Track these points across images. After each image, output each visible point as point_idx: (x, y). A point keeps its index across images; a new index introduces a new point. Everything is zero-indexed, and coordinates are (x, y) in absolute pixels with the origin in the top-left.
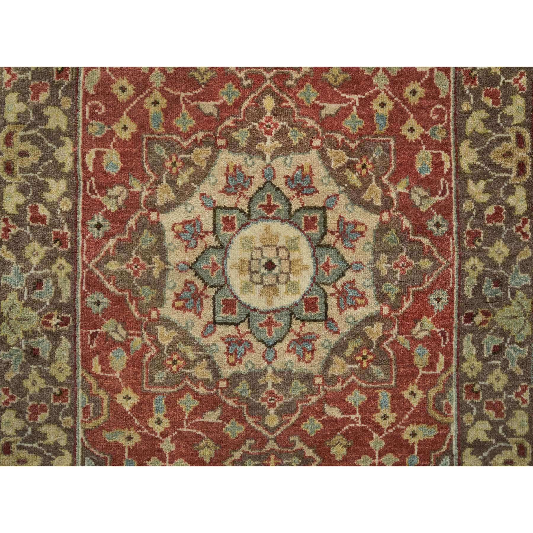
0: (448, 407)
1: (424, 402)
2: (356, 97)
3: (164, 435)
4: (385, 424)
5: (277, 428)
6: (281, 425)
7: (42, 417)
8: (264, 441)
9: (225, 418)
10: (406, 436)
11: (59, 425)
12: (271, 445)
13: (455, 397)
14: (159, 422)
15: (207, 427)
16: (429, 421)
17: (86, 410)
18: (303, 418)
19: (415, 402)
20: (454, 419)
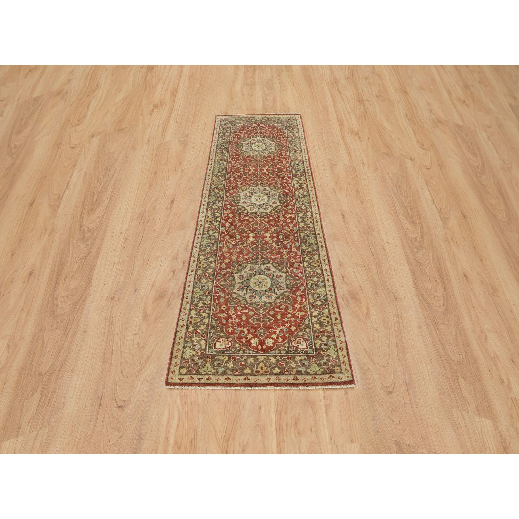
0: (307, 308)
1: (300, 308)
2: (279, 255)
3: (233, 315)
4: (291, 312)
5: (263, 313)
6: (263, 312)
7: (201, 311)
8: (259, 315)
9: (249, 311)
10: (296, 314)
11: (206, 313)
12: (261, 316)
13: (308, 307)
14: (232, 312)
15: (245, 313)
16: (302, 311)
17: (213, 310)
18: (269, 311)
19: (298, 308)
20: (309, 311)
